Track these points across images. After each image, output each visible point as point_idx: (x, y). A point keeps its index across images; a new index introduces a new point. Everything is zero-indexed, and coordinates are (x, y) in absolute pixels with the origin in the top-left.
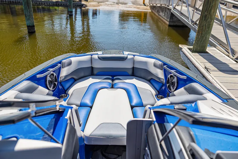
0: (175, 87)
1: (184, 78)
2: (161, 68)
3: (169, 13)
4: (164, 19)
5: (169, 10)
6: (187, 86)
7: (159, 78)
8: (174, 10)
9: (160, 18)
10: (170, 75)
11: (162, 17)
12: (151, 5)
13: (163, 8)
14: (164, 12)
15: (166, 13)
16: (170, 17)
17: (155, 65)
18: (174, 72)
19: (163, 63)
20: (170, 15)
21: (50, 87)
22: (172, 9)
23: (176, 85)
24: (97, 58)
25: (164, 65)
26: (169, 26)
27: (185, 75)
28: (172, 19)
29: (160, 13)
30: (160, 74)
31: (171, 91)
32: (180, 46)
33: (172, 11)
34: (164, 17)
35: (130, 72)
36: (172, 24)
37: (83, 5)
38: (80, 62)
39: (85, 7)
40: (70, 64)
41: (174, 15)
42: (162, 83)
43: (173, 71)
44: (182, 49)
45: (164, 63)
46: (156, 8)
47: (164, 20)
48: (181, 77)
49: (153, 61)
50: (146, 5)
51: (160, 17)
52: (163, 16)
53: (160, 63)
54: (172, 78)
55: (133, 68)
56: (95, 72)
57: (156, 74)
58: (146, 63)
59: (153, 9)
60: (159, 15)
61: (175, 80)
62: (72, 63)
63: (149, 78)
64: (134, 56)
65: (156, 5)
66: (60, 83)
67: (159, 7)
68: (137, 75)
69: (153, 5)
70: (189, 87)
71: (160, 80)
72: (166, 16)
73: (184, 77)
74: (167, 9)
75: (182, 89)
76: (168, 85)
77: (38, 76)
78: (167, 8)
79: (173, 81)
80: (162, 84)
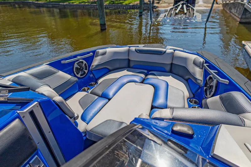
0: (212, 93)
1: (225, 83)
2: (201, 67)
3: (242, 9)
4: (235, 15)
5: (242, 6)
6: (224, 95)
7: (196, 79)
8: (248, 4)
9: (231, 16)
10: (209, 76)
11: (234, 14)
12: (224, 2)
13: (236, 4)
14: (237, 8)
15: (238, 9)
16: (242, 13)
17: (195, 63)
18: (214, 72)
19: (205, 60)
20: (243, 11)
21: (78, 74)
22: (247, 4)
23: (213, 90)
24: (134, 50)
25: (205, 63)
26: (240, 23)
27: (228, 79)
28: (245, 15)
29: (232, 9)
30: (198, 74)
31: (207, 97)
32: (243, 42)
33: (245, 6)
34: (235, 14)
35: (168, 68)
36: (243, 21)
37: (154, 7)
38: (115, 53)
39: (155, 9)
40: (104, 54)
41: (248, 10)
42: (198, 84)
43: (212, 71)
44: (245, 45)
45: (207, 61)
46: (229, 5)
47: (235, 17)
48: (221, 80)
49: (193, 57)
50: (219, 3)
51: (231, 14)
52: (235, 12)
53: (202, 60)
54: (210, 80)
55: (172, 64)
56: (132, 64)
57: (193, 73)
58: (185, 59)
59: (226, 7)
60: (231, 12)
61: (214, 83)
62: (107, 53)
63: (187, 77)
64: (174, 51)
65: (229, 2)
66: (91, 71)
67: (233, 3)
68: (174, 72)
69: (226, 2)
70: (225, 97)
71: (196, 81)
72: (238, 12)
73: (225, 81)
74: (240, 5)
75: (217, 97)
76: (205, 88)
77: (63, 62)
78: (240, 3)
79: (211, 85)
80: (198, 86)
